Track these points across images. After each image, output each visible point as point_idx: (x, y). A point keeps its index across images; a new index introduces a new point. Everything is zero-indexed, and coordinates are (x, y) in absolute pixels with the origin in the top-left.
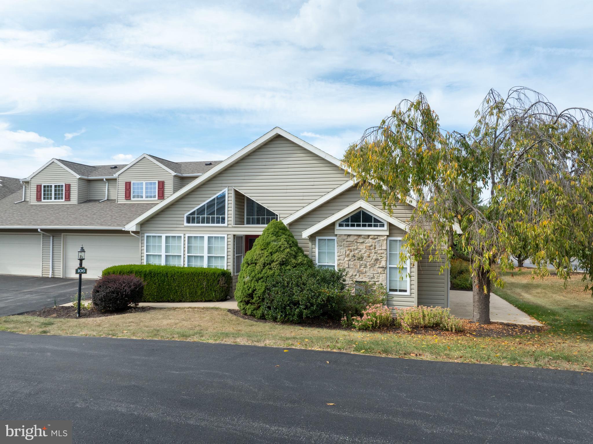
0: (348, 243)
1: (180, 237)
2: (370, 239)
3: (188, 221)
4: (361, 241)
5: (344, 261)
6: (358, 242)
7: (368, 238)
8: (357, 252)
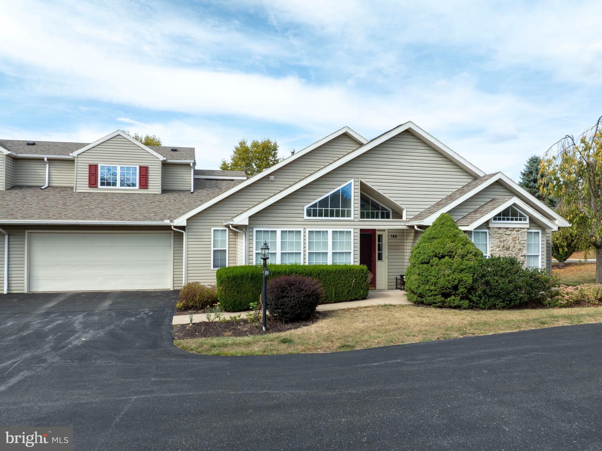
0: (499, 235)
1: (300, 232)
2: (514, 231)
3: (309, 214)
4: (508, 234)
5: (496, 251)
6: (507, 234)
7: (513, 231)
8: (505, 243)
